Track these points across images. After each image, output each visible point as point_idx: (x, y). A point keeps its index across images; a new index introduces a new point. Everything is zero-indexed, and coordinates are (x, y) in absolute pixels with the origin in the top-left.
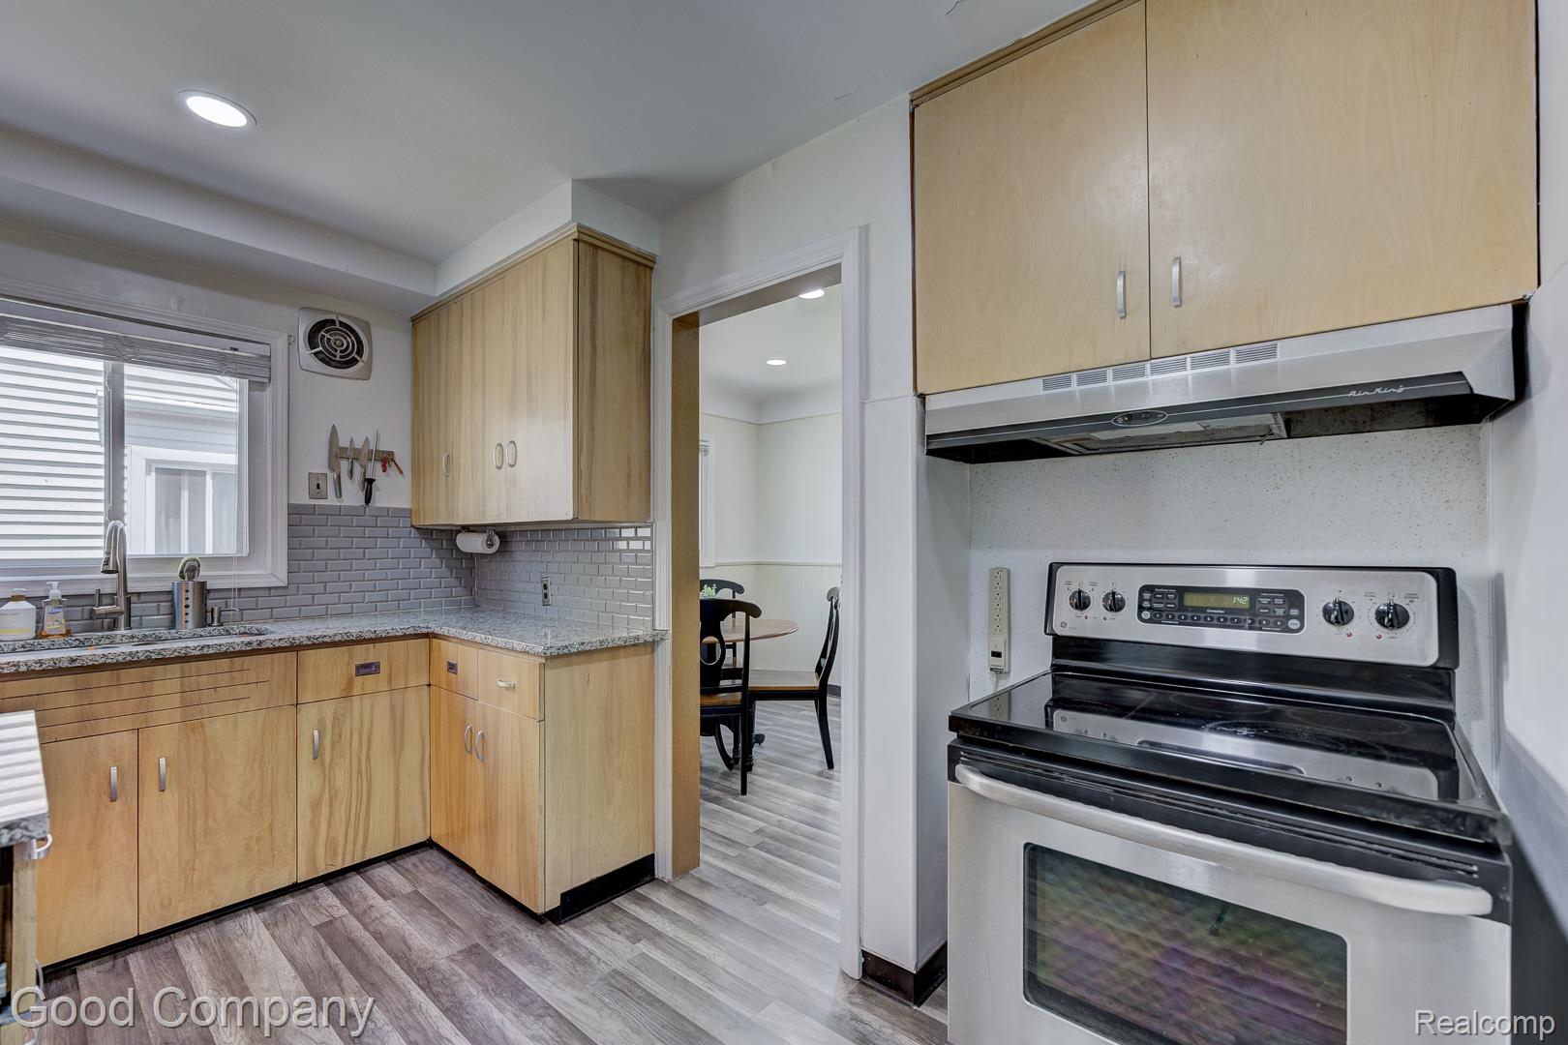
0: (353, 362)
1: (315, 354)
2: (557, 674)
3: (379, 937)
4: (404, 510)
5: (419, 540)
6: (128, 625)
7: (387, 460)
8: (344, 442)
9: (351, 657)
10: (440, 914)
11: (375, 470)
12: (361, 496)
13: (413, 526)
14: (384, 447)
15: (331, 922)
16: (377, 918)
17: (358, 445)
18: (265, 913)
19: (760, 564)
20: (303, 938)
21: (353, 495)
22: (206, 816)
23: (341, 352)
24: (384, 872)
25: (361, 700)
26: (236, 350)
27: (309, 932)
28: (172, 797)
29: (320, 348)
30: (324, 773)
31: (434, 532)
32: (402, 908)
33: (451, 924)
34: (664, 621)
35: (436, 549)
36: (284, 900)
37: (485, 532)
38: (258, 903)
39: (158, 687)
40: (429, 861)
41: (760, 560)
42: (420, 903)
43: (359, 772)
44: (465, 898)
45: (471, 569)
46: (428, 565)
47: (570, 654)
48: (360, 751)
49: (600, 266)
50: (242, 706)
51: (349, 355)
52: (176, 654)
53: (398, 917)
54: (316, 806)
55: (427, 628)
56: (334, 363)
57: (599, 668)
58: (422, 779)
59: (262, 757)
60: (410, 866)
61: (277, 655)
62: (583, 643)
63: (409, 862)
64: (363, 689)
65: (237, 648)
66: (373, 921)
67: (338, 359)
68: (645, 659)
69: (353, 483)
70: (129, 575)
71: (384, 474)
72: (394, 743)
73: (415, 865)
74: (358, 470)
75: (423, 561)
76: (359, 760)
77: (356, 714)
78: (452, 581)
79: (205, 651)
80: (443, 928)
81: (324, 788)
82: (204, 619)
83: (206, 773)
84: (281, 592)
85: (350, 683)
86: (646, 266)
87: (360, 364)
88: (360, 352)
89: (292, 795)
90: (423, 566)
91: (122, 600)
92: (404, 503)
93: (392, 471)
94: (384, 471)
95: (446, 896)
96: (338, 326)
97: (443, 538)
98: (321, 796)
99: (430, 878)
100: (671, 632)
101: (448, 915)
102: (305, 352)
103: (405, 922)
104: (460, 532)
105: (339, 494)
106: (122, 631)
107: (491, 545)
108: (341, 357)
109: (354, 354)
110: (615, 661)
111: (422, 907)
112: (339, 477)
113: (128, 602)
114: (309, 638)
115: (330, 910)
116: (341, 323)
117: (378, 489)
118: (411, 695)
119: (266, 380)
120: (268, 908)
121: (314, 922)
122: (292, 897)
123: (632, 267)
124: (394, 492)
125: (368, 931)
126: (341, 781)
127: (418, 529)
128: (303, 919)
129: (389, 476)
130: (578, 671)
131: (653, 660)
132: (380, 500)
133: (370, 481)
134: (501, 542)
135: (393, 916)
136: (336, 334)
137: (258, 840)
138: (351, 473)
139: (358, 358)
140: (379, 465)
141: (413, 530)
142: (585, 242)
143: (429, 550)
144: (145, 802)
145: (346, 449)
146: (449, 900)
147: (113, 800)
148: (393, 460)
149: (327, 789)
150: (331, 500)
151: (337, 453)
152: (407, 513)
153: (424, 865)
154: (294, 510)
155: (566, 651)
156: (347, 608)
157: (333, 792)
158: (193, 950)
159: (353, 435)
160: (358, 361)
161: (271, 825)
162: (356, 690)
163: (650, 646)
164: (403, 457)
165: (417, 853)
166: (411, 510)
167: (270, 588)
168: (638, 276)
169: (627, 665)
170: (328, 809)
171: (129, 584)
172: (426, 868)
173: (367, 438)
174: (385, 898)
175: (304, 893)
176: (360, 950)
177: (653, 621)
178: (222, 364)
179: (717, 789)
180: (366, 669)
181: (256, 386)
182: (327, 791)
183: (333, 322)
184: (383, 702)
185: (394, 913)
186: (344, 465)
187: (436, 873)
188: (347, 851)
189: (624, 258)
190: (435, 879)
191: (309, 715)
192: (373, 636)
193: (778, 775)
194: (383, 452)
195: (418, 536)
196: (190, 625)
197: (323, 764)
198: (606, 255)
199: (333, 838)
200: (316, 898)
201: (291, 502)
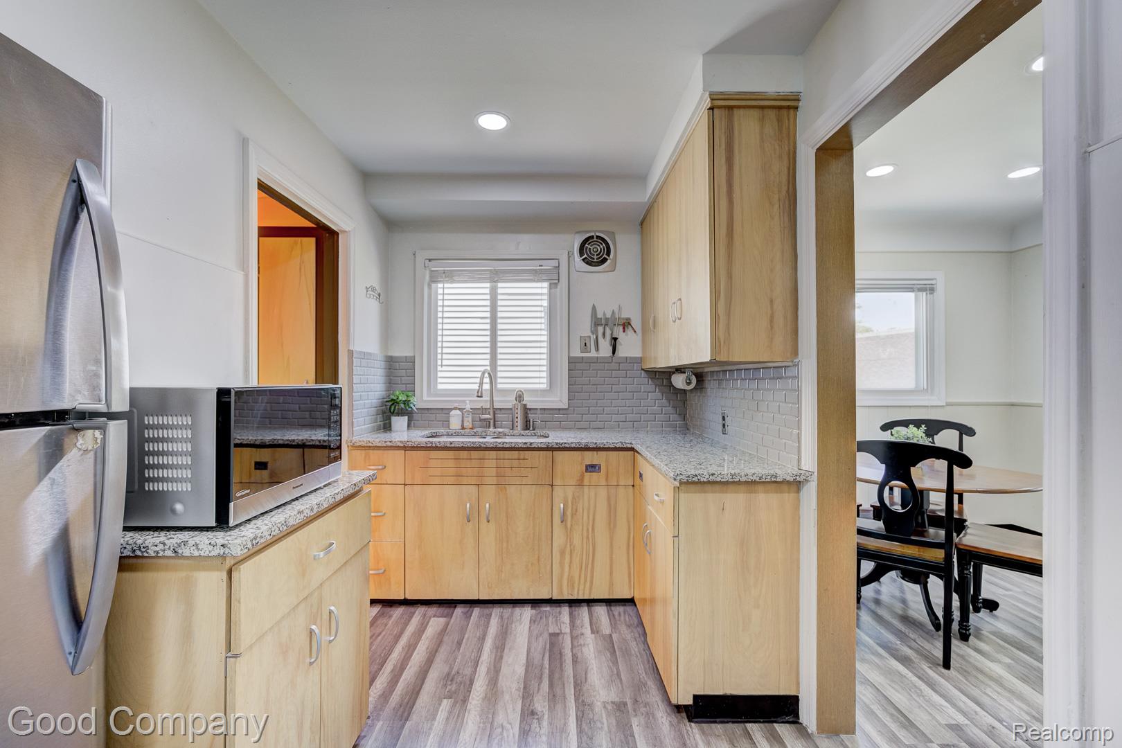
0: (605, 260)
1: (583, 260)
2: (692, 499)
3: (575, 661)
4: (638, 358)
5: (647, 379)
6: (495, 426)
7: (626, 325)
8: (600, 315)
9: (583, 459)
10: (615, 663)
11: (618, 332)
12: (611, 349)
13: (642, 369)
14: (625, 315)
15: (558, 634)
16: (581, 645)
17: (609, 316)
18: (534, 611)
19: (1013, 405)
20: (541, 638)
21: (605, 350)
22: (508, 542)
23: (597, 255)
24: (601, 610)
25: (589, 488)
26: (542, 266)
27: (546, 635)
28: (492, 526)
29: (585, 256)
30: (567, 532)
31: (657, 373)
32: (597, 644)
33: (619, 675)
34: (809, 462)
35: (659, 386)
36: (546, 607)
37: (685, 373)
38: (535, 603)
39: (487, 463)
40: (629, 615)
41: (1014, 400)
42: (609, 646)
43: (588, 538)
44: (637, 656)
45: (684, 402)
46: (653, 398)
47: (699, 483)
48: (588, 523)
49: (736, 124)
50: (525, 481)
51: (601, 257)
52: (492, 445)
53: (592, 650)
54: (562, 553)
55: (631, 444)
56: (594, 264)
57: (735, 500)
58: (628, 553)
59: (534, 514)
60: (616, 614)
61: (541, 452)
62: (713, 475)
63: (618, 610)
64: (590, 482)
65: (520, 446)
66: (578, 646)
67: (595, 260)
68: (788, 497)
69: (605, 341)
70: (494, 399)
71: (624, 334)
72: (610, 524)
73: (620, 614)
74: (608, 332)
75: (649, 394)
76: (588, 530)
77: (586, 497)
78: (670, 410)
79: (505, 445)
80: (612, 676)
81: (567, 544)
82: (527, 427)
83: (507, 517)
84: (564, 412)
85: (582, 478)
86: (789, 108)
87: (609, 261)
88: (608, 254)
89: (550, 542)
90: (649, 398)
91: (492, 413)
92: (637, 353)
93: (630, 331)
94: (624, 331)
95: (626, 649)
96: (595, 239)
97: (662, 377)
98: (565, 547)
99: (623, 628)
100: (816, 474)
101: (620, 666)
102: (577, 259)
103: (593, 657)
104: (674, 373)
105: (597, 349)
106: (492, 429)
107: (689, 384)
108: (597, 259)
109: (605, 256)
110: (753, 495)
111: (608, 650)
112: (597, 338)
113: (494, 414)
114: (557, 443)
115: (562, 625)
116: (597, 237)
117: (621, 345)
118: (621, 490)
119: (557, 281)
120: (537, 608)
121: (551, 631)
122: (551, 607)
123: (772, 114)
124: (630, 346)
125: (572, 652)
126: (577, 541)
127: (646, 371)
128: (547, 625)
129: (627, 335)
130: (712, 499)
131: (798, 500)
132: (623, 352)
133: (615, 339)
134: (697, 381)
135: (590, 648)
136: (594, 244)
137: (532, 564)
138: (604, 334)
139: (607, 257)
140: (621, 328)
141: (642, 371)
142: (720, 107)
143: (654, 386)
144: (481, 527)
145: (601, 319)
146: (627, 653)
147: (469, 521)
148: (630, 324)
149: (569, 543)
150: (593, 354)
151: (596, 322)
152: (640, 360)
153: (625, 617)
154: (572, 361)
155: (695, 479)
156: (600, 424)
157: (572, 547)
158: (497, 618)
159: (605, 310)
160: (607, 259)
161: (539, 557)
162: (586, 482)
163: (796, 485)
164: (636, 323)
165: (625, 605)
166: (641, 358)
167: (559, 409)
168: (779, 120)
169: (766, 501)
170: (569, 556)
171: (495, 404)
172: (625, 620)
173: (613, 311)
174: (593, 632)
175: (557, 607)
176: (561, 665)
177: (799, 460)
178: (536, 275)
179: (911, 648)
180: (592, 468)
181: (553, 286)
182: (568, 546)
183: (592, 237)
184: (603, 492)
185: (591, 646)
186: (600, 329)
187: (629, 626)
188: (580, 588)
189: (762, 108)
190: (626, 632)
191: (558, 491)
192: (595, 446)
193: (1008, 660)
194: (623, 319)
195: (646, 376)
196: (519, 428)
197: (566, 527)
198: (742, 111)
199: (572, 577)
200: (560, 613)
201: (571, 355)
